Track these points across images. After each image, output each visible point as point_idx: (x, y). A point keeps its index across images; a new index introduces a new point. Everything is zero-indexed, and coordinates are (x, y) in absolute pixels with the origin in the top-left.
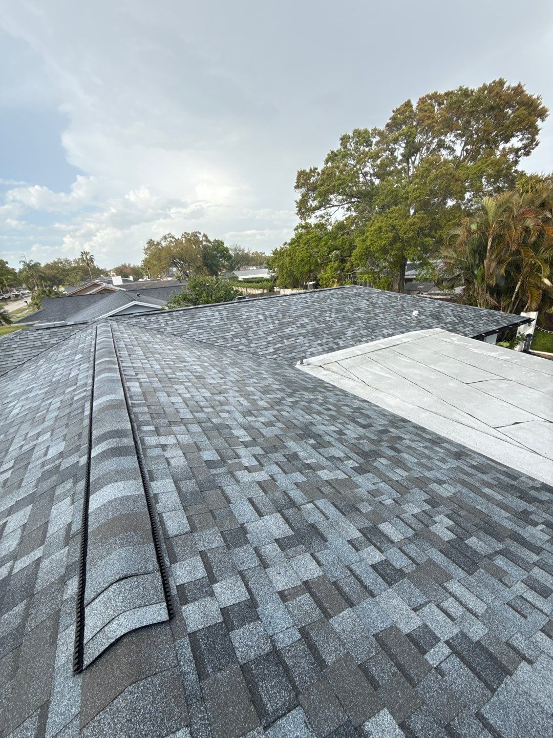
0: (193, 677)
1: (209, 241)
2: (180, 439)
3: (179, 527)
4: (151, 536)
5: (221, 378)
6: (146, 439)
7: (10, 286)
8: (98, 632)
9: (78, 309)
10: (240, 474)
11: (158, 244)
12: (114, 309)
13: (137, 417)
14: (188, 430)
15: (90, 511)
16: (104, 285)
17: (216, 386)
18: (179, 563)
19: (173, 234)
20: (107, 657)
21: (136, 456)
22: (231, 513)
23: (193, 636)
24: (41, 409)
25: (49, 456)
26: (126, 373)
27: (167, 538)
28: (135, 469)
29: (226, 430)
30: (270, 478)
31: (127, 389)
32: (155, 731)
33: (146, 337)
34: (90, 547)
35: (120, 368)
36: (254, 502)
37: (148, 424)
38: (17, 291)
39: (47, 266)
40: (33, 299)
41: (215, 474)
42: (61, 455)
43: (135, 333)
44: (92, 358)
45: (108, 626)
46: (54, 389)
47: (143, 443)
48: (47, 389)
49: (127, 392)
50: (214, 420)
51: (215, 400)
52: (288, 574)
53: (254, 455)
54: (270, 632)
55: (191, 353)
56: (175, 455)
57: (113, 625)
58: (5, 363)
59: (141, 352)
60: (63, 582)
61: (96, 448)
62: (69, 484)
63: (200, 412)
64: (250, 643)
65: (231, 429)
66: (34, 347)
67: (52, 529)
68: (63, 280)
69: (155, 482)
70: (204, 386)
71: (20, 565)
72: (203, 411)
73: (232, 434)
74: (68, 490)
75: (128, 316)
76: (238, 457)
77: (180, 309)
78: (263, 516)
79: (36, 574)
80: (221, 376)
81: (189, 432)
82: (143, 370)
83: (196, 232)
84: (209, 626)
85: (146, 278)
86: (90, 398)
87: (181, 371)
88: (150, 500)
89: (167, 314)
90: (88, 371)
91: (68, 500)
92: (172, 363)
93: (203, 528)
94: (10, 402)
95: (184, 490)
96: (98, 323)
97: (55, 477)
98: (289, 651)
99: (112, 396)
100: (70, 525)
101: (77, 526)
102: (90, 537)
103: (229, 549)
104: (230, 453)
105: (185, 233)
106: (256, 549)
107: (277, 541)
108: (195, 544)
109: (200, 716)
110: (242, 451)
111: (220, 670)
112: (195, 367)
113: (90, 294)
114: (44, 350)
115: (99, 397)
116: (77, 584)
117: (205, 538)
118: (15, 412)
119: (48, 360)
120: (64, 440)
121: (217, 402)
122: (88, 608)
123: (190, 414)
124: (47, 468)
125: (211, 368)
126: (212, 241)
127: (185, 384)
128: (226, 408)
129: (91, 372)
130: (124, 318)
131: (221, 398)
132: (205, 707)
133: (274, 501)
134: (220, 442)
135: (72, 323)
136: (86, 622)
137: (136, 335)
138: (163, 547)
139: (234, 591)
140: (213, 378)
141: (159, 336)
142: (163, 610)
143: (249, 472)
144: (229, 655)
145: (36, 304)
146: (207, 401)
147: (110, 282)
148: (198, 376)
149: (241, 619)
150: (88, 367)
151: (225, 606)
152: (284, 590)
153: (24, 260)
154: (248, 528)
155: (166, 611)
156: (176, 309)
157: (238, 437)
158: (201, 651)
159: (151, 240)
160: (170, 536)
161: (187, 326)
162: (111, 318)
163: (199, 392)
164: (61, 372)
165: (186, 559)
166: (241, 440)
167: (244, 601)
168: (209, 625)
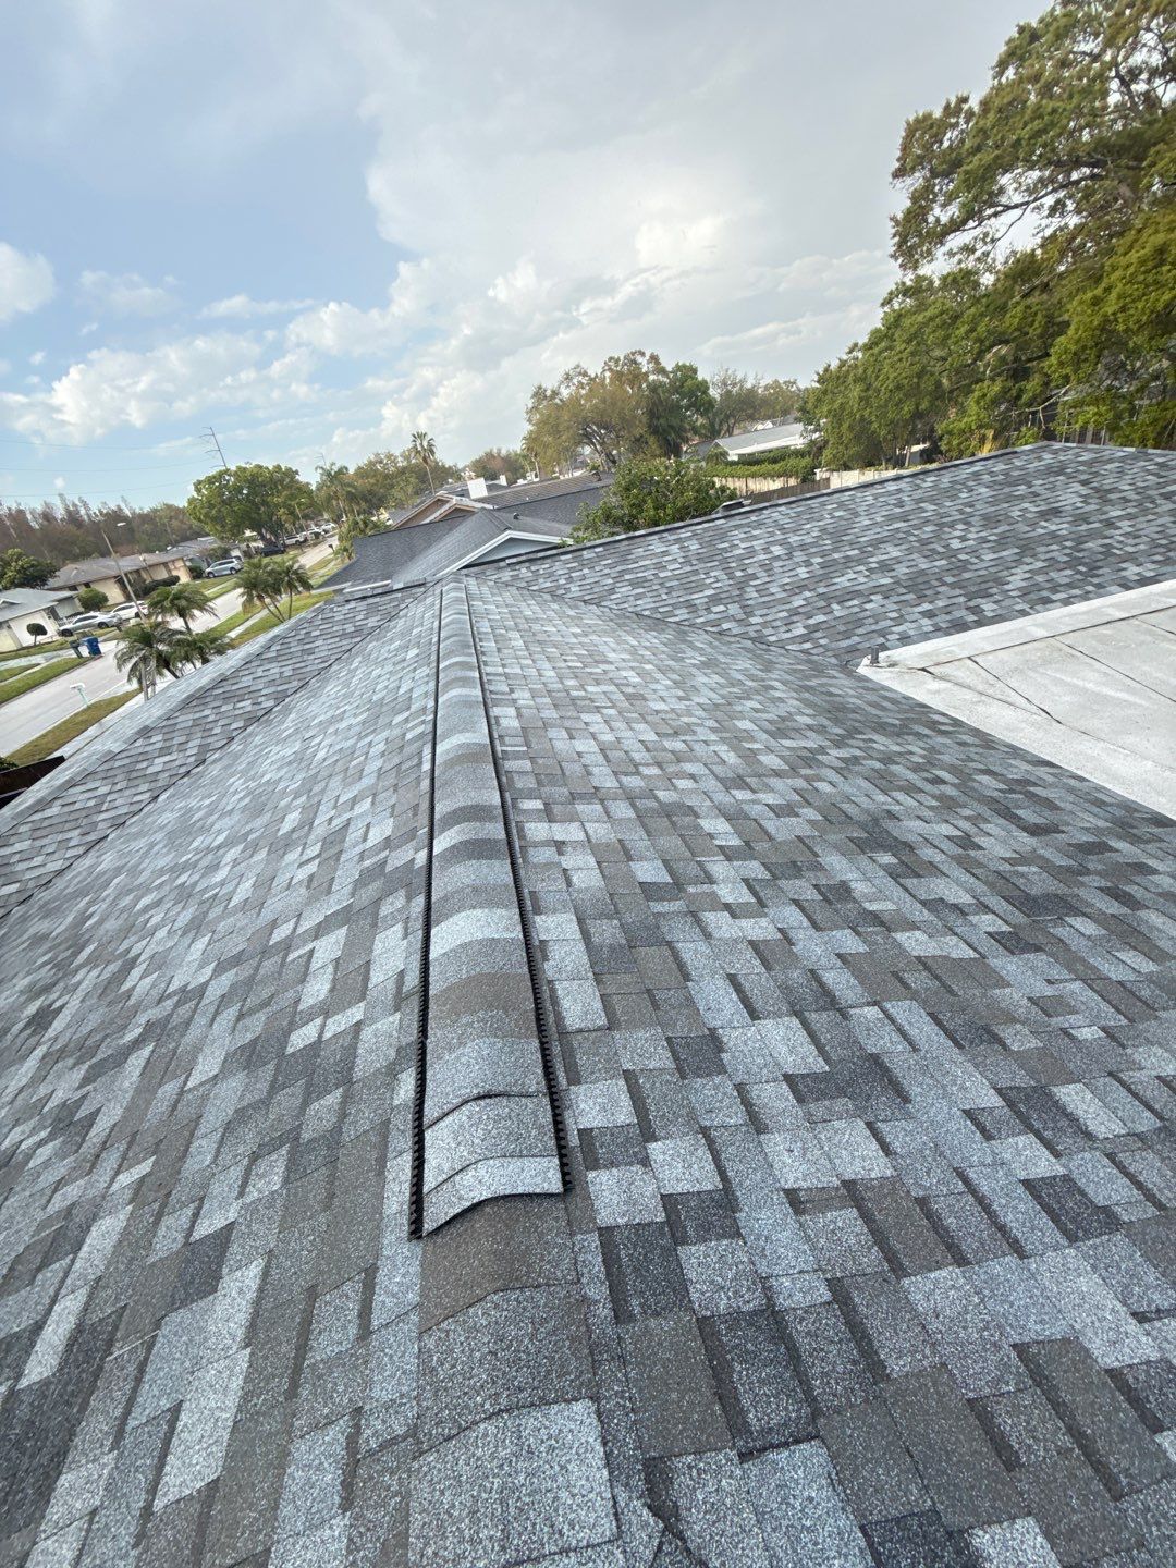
0: (604, 1311)
1: (662, 371)
2: (591, 832)
3: (586, 1014)
4: (534, 1024)
5: (680, 698)
6: (527, 826)
7: (306, 517)
8: (445, 1181)
9: (412, 554)
10: (710, 918)
11: (555, 393)
12: (473, 550)
13: (511, 780)
14: (607, 813)
15: (432, 956)
16: (455, 500)
17: (669, 716)
18: (583, 1087)
19: (584, 366)
20: (459, 1228)
21: (509, 861)
22: (690, 1002)
23: (606, 1233)
24: (358, 753)
25: (370, 843)
26: (492, 688)
27: (563, 1034)
28: (506, 886)
29: (687, 819)
30: (779, 936)
31: (493, 721)
32: (537, 1388)
33: (530, 609)
34: (432, 1024)
35: (481, 678)
36: (740, 985)
37: (531, 796)
38: (316, 525)
39: (360, 472)
40: (341, 539)
41: (660, 914)
42: (388, 843)
43: (510, 601)
44: (434, 657)
45: (460, 1175)
46: (377, 714)
47: (522, 836)
48: (365, 715)
49: (494, 727)
50: (661, 794)
51: (665, 750)
52: (809, 1156)
53: (746, 881)
54: (763, 1270)
55: (619, 641)
56: (581, 864)
57: (468, 1178)
58: (302, 665)
59: (521, 643)
60: (392, 1071)
61: (442, 837)
62: (399, 900)
63: (633, 774)
64: (719, 1279)
65: (697, 816)
66: (344, 635)
67: (376, 977)
68: (385, 497)
69: (543, 917)
70: (643, 718)
71: (333, 1028)
72: (638, 773)
73: (698, 827)
74: (399, 910)
75: (496, 565)
76: (710, 880)
77: (598, 542)
78: (760, 1019)
79: (355, 1049)
80: (681, 693)
81: (609, 817)
82: (523, 682)
83: (633, 354)
84: (639, 1224)
85: (531, 477)
86: (431, 737)
87: (598, 683)
88: (533, 952)
89: (569, 556)
90: (427, 682)
91: (399, 928)
92: (580, 665)
93: (633, 1025)
94: (312, 737)
95: (596, 939)
96: (444, 582)
97: (378, 884)
98: (802, 1319)
99: (467, 735)
100: (402, 974)
101: (412, 980)
102: (432, 1005)
103: (683, 1077)
104: (693, 870)
105: (611, 359)
106: (740, 1088)
107: (788, 1078)
108: (616, 1054)
109: (616, 1388)
110: (719, 868)
111: (656, 1314)
112: (624, 674)
113: (431, 523)
114: (359, 639)
115: (445, 737)
116: (413, 1082)
117: (636, 1044)
118: (321, 755)
119: (366, 658)
120: (392, 815)
121: (669, 754)
122: (430, 1131)
123: (613, 778)
124: (367, 863)
125: (659, 676)
126: (669, 369)
127: (605, 711)
128: (689, 767)
129: (432, 684)
130: (489, 570)
131: (678, 745)
132: (626, 1375)
133: (786, 989)
134: (672, 843)
135: (401, 585)
136: (426, 1156)
137: (512, 606)
138: (556, 1049)
139: (690, 1166)
140: (662, 699)
141: (555, 606)
142: (552, 1171)
143: (734, 916)
144: (674, 1290)
145: (346, 550)
146: (648, 750)
147: (464, 493)
148: (630, 695)
149: (702, 1226)
150: (427, 676)
151: (671, 1191)
152: (799, 1189)
153: (321, 464)
154: (725, 1039)
155: (559, 1175)
156: (589, 544)
157: (711, 837)
158: (621, 1266)
159: (540, 388)
160: (570, 1029)
161: (610, 581)
162: (465, 571)
163: (632, 729)
164: (386, 683)
165: (597, 1080)
166: (717, 842)
167: (710, 1192)
168: (637, 1220)
